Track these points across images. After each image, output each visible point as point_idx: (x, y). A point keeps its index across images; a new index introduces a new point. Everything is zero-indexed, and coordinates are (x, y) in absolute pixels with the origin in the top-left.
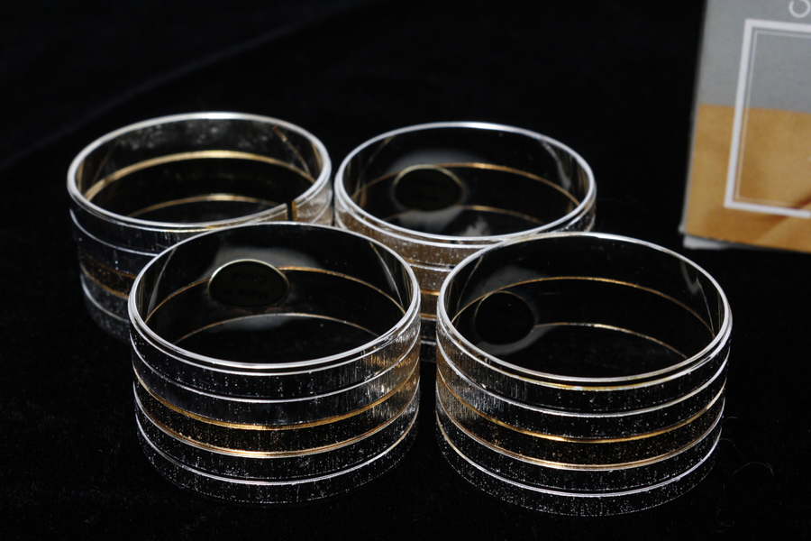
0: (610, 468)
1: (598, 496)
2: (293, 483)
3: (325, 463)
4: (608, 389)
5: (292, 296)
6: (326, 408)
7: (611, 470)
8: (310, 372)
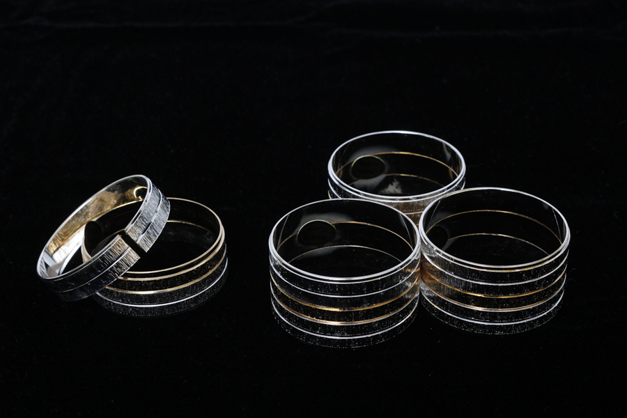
0: (530, 307)
1: (525, 321)
2: (369, 336)
3: (385, 324)
4: (531, 268)
5: (338, 237)
6: (386, 296)
7: (531, 307)
8: (379, 279)
